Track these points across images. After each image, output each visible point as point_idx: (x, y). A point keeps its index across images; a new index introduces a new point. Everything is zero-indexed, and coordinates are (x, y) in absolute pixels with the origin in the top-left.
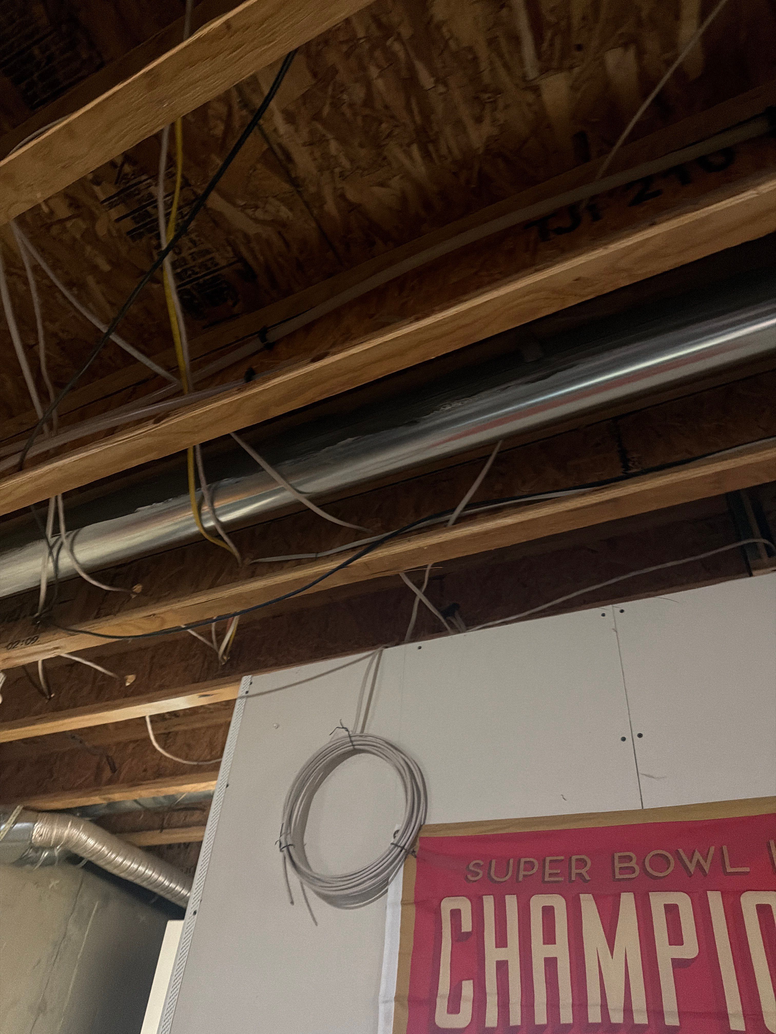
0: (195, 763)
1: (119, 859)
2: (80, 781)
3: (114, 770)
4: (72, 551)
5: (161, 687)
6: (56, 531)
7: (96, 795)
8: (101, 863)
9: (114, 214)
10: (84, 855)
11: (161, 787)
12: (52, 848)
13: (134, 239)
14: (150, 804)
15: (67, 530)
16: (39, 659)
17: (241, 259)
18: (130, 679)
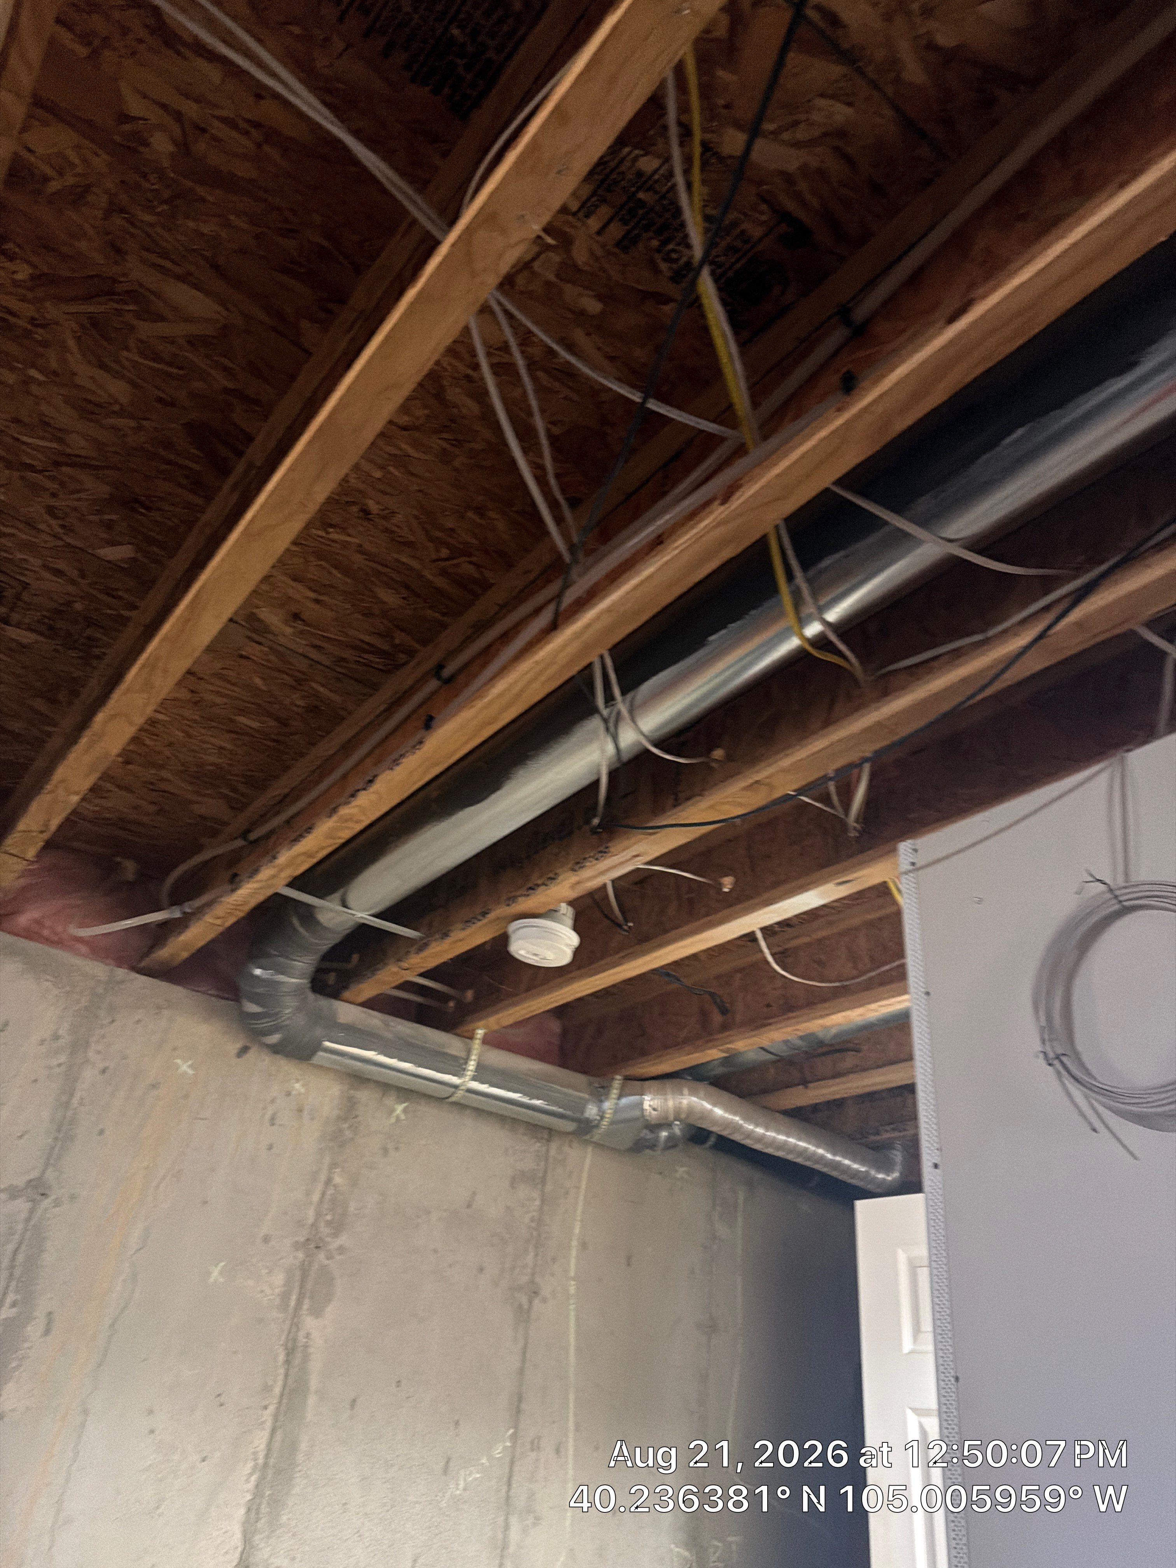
0: (837, 984)
1: (760, 1130)
2: (683, 1034)
3: (724, 1011)
4: (633, 720)
5: (776, 885)
6: (609, 698)
7: (710, 1048)
8: (737, 1137)
9: (594, 223)
10: (714, 1129)
11: (798, 1023)
12: (668, 1125)
13: (625, 249)
14: (784, 1051)
15: (624, 693)
16: (607, 879)
17: (783, 216)
18: (727, 883)
